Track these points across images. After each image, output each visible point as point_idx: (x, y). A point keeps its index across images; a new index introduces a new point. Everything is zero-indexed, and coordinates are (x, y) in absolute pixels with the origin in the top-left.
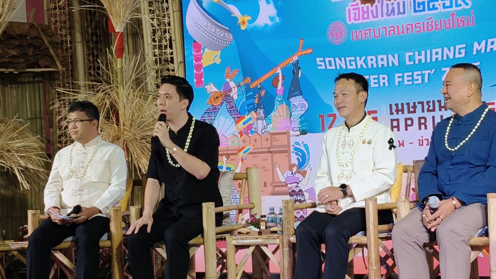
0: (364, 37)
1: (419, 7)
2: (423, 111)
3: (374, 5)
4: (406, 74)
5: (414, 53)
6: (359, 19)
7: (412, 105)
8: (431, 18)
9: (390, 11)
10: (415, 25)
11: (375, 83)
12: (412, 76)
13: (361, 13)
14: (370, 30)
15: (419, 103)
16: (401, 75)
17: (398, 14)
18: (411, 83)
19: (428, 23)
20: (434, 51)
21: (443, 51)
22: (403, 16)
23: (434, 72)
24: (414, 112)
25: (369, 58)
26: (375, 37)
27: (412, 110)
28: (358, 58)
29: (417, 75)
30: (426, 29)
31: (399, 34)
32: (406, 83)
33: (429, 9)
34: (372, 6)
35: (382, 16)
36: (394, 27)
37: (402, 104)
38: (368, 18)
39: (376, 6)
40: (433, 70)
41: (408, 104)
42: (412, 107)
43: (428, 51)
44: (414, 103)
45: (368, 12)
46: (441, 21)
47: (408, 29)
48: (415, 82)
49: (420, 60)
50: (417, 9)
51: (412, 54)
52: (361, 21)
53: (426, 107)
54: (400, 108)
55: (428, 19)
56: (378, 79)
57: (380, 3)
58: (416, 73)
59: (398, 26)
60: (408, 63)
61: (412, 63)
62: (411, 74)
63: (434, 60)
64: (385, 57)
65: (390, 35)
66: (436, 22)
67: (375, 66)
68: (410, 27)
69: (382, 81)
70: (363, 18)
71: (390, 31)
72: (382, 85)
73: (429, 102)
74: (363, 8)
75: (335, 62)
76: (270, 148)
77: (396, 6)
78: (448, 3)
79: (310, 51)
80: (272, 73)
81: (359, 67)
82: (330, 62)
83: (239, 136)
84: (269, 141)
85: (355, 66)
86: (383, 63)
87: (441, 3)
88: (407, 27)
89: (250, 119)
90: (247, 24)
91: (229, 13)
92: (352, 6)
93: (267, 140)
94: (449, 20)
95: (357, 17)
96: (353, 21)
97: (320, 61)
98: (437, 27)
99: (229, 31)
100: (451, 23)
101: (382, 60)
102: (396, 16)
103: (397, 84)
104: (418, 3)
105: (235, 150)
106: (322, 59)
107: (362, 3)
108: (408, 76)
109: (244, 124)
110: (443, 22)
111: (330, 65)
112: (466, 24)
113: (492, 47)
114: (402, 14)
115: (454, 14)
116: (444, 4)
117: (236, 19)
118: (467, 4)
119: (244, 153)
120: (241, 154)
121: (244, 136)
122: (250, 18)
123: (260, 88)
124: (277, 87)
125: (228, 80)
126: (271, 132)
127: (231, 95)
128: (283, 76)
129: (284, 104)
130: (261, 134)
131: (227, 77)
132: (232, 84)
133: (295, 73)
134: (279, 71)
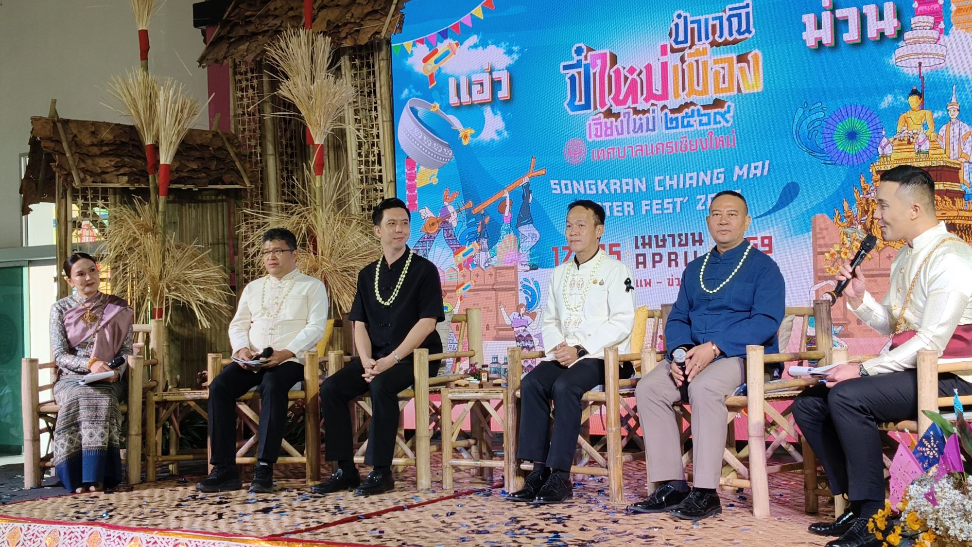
0: (606, 157)
2: (674, 245)
3: (619, 120)
4: (654, 202)
5: (665, 178)
6: (601, 136)
7: (660, 237)
8: (685, 137)
9: (637, 126)
10: (667, 145)
11: (618, 211)
12: (662, 204)
13: (604, 129)
14: (613, 149)
15: (669, 236)
16: (649, 202)
17: (647, 131)
18: (660, 212)
19: (681, 142)
20: (688, 175)
21: (698, 175)
22: (652, 133)
23: (687, 201)
24: (664, 246)
25: (612, 181)
26: (619, 157)
27: (661, 243)
28: (599, 182)
29: (668, 203)
30: (679, 149)
31: (647, 154)
32: (655, 212)
33: (683, 126)
34: (616, 121)
35: (628, 133)
36: (641, 146)
37: (650, 237)
38: (612, 135)
39: (622, 121)
40: (687, 198)
41: (656, 237)
42: (661, 240)
43: (682, 176)
44: (664, 236)
45: (611, 128)
46: (696, 141)
47: (658, 149)
48: (665, 212)
49: (671, 186)
50: (669, 125)
51: (662, 178)
52: (604, 138)
53: (677, 240)
54: (647, 241)
55: (682, 138)
56: (622, 206)
57: (626, 118)
58: (666, 201)
59: (646, 146)
60: (657, 188)
61: (662, 189)
62: (660, 201)
63: (687, 186)
64: (630, 181)
65: (636, 155)
66: (691, 141)
67: (619, 191)
68: (660, 146)
69: (626, 209)
70: (606, 135)
71: (637, 151)
72: (626, 214)
73: (681, 235)
74: (606, 123)
75: (572, 186)
76: (493, 285)
77: (644, 122)
78: (705, 119)
79: (544, 172)
80: (497, 197)
81: (600, 192)
82: (566, 185)
83: (458, 270)
84: (493, 277)
85: (594, 192)
86: (628, 188)
87: (698, 119)
88: (657, 147)
89: (472, 250)
90: (469, 138)
91: (449, 125)
92: (593, 120)
93: (491, 275)
94: (706, 139)
95: (599, 134)
96: (594, 138)
97: (555, 184)
98: (692, 148)
99: (449, 146)
100: (709, 143)
101: (627, 184)
102: (645, 133)
103: (644, 213)
104: (671, 118)
105: (453, 286)
106: (557, 182)
107: (604, 118)
108: (657, 204)
109: (464, 255)
110: (699, 142)
111: (567, 189)
112: (725, 144)
113: (756, 172)
114: (651, 130)
115: (712, 132)
116: (700, 120)
117: (457, 132)
118: (727, 121)
119: (464, 289)
120: (460, 291)
121: (464, 269)
122: (473, 132)
123: (484, 214)
124: (504, 213)
125: (446, 204)
126: (496, 265)
127: (450, 222)
128: (510, 200)
129: (512, 233)
130: (483, 268)
131: (445, 200)
132: (451, 209)
133: (525, 198)
134: (507, 195)
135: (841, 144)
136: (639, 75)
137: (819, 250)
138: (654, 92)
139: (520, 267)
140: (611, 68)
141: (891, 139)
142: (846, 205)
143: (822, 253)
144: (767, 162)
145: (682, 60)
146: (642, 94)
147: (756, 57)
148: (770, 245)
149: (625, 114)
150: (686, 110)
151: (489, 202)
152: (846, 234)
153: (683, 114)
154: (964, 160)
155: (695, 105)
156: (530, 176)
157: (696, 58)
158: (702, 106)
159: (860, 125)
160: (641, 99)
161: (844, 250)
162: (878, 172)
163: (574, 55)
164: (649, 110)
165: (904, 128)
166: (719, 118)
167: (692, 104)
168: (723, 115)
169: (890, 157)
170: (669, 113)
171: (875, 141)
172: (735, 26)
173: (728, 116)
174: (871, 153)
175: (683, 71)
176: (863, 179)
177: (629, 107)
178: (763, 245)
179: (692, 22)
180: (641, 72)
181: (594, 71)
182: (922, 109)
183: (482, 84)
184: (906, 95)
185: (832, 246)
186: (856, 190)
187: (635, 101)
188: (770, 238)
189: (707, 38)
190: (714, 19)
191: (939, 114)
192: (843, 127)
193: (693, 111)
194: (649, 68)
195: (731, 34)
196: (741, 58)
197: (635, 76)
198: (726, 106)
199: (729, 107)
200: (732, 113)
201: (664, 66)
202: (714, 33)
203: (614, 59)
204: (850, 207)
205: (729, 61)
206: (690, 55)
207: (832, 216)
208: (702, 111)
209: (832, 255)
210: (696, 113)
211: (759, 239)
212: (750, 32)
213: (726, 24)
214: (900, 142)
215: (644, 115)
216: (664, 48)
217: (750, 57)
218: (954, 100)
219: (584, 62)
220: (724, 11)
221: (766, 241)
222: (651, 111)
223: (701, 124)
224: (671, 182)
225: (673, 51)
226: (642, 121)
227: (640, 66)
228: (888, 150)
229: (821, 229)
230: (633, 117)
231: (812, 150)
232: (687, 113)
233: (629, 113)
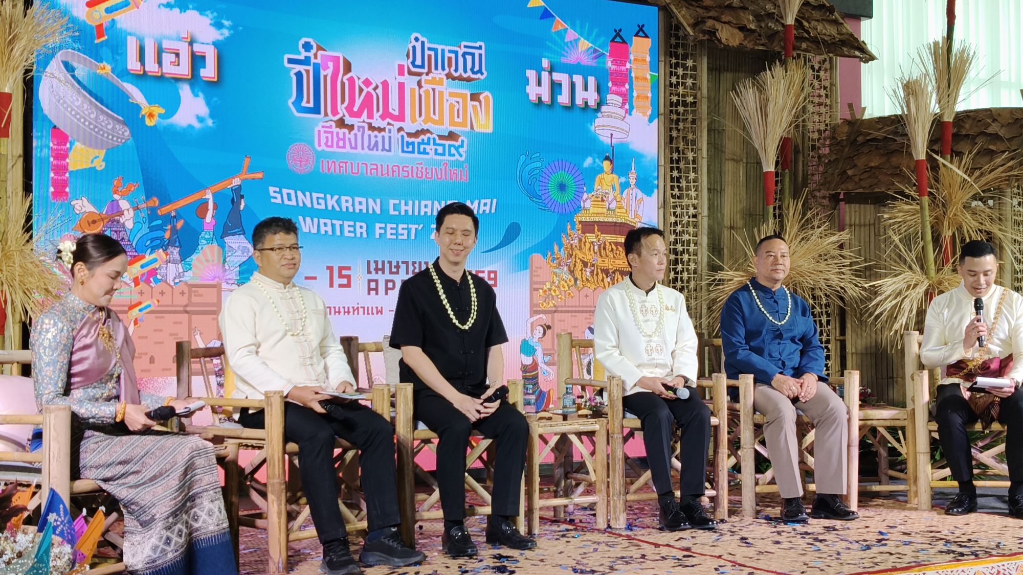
0: (337, 171)
1: (408, 147)
3: (353, 133)
4: (389, 226)
5: (400, 202)
6: (332, 146)
7: (394, 264)
8: (421, 164)
9: (372, 143)
10: (403, 168)
11: (349, 232)
12: (396, 229)
13: (335, 139)
14: (346, 163)
15: (403, 262)
16: (383, 225)
17: (382, 150)
18: (394, 237)
19: (417, 168)
20: (423, 203)
21: (433, 204)
22: (388, 154)
24: (397, 273)
25: (343, 198)
26: (353, 173)
27: (394, 270)
28: (329, 196)
29: (403, 229)
30: (415, 175)
31: (382, 175)
32: (389, 236)
33: (419, 152)
34: (350, 133)
35: (363, 148)
36: (376, 165)
37: (383, 262)
38: (344, 147)
39: (356, 135)
40: (422, 226)
41: (390, 263)
42: (395, 267)
43: (417, 202)
44: (398, 262)
45: (344, 140)
46: (432, 168)
47: (393, 171)
48: (400, 237)
49: (406, 211)
50: (405, 149)
51: (397, 202)
52: (335, 149)
53: (411, 268)
54: (380, 266)
55: (418, 164)
56: (354, 226)
57: (361, 132)
58: (401, 226)
59: (382, 165)
60: (392, 212)
61: (397, 213)
62: (394, 226)
63: (422, 213)
64: (364, 200)
65: (371, 174)
66: (426, 168)
67: (351, 210)
68: (396, 169)
69: (358, 230)
70: (338, 146)
71: (371, 169)
72: (358, 235)
73: (415, 263)
74: (338, 133)
75: (296, 196)
76: (186, 306)
77: (380, 140)
78: (440, 150)
79: (260, 176)
80: (196, 197)
81: (330, 208)
82: (289, 195)
83: (133, 284)
84: (186, 296)
85: (323, 207)
86: (361, 207)
87: (434, 148)
88: (392, 168)
89: (155, 260)
90: (156, 118)
91: (125, 96)
92: (323, 127)
93: (183, 293)
94: (441, 169)
95: (330, 144)
96: (323, 147)
97: (275, 192)
98: (428, 176)
99: (124, 123)
100: (443, 173)
101: (360, 203)
102: (380, 153)
103: (377, 236)
104: (407, 142)
105: (124, 306)
106: (277, 189)
107: (336, 127)
108: (391, 228)
109: (142, 267)
110: (434, 170)
111: (289, 199)
112: (459, 178)
113: (485, 208)
114: (387, 151)
115: (446, 164)
116: (436, 150)
117: (138, 107)
118: (461, 156)
119: (140, 310)
120: (135, 312)
121: (142, 285)
122: (162, 111)
123: (175, 217)
124: (204, 218)
125: (116, 197)
126: (191, 282)
127: (122, 221)
128: (215, 204)
129: (215, 244)
130: (172, 284)
131: (115, 192)
132: (124, 204)
133: (235, 203)
134: (209, 196)
135: (554, 194)
136: (375, 89)
137: (535, 286)
138: (391, 110)
139: (224, 286)
140: (344, 74)
141: (590, 195)
142: (556, 248)
143: (537, 290)
144: (495, 201)
145: (419, 84)
146: (378, 110)
147: (486, 98)
148: (495, 279)
149: (359, 127)
150: (422, 137)
151: (182, 203)
152: (555, 274)
153: (419, 140)
154: (638, 220)
155: (431, 133)
157: (434, 86)
158: (438, 135)
159: (568, 179)
160: (376, 115)
161: (553, 288)
162: (580, 222)
163: (302, 50)
164: (385, 128)
165: (599, 187)
166: (453, 151)
167: (428, 131)
168: (457, 149)
169: (589, 210)
170: (405, 136)
171: (578, 195)
172: (469, 65)
173: (461, 150)
174: (575, 207)
175: (420, 96)
176: (569, 227)
177: (364, 122)
178: (490, 279)
179: (429, 49)
180: (377, 87)
181: (325, 73)
182: (612, 173)
183: (177, 55)
184: (602, 159)
185: (544, 283)
186: (564, 236)
187: (370, 116)
188: (495, 272)
189: (443, 69)
190: (450, 51)
191: (623, 179)
192: (555, 179)
193: (429, 138)
194: (385, 84)
195: (465, 71)
196: (475, 97)
197: (370, 89)
198: (460, 140)
199: (463, 141)
200: (465, 148)
201: (401, 86)
202: (450, 66)
203: (348, 67)
204: (559, 250)
205: (463, 96)
206: (427, 82)
207: (545, 256)
208: (438, 141)
209: (545, 291)
210: (432, 141)
211: (486, 273)
212: (482, 74)
213: (461, 60)
215: (380, 132)
216: (401, 68)
217: (481, 97)
218: (633, 170)
219: (313, 60)
220: (460, 47)
221: (492, 276)
222: (387, 130)
223: (436, 153)
224: (406, 208)
225: (411, 73)
226: (378, 139)
227: (376, 80)
228: (588, 204)
229: (537, 268)
230: (367, 132)
231: (532, 195)
232: (423, 140)
233: (363, 128)
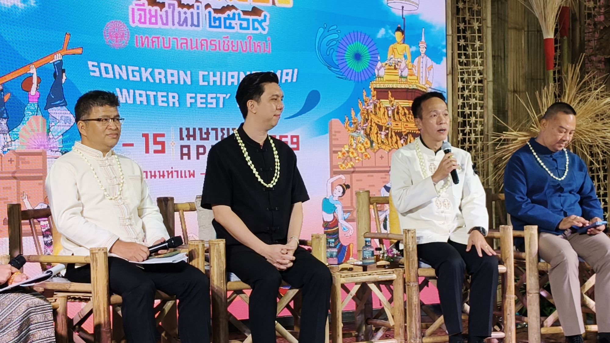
0: (150, 44)
1: (215, 23)
3: (164, 10)
5: (209, 73)
6: (145, 23)
7: (204, 131)
8: (228, 37)
9: (182, 20)
10: (211, 42)
11: (163, 102)
12: (206, 98)
13: (148, 16)
14: (158, 38)
15: (213, 129)
16: (193, 95)
17: (191, 26)
18: (204, 106)
19: (224, 42)
20: (230, 74)
21: (239, 74)
22: (197, 29)
23: (230, 97)
24: (207, 139)
25: (157, 71)
26: (165, 47)
27: (204, 136)
28: (143, 69)
29: (212, 98)
30: (222, 48)
31: (192, 48)
32: (199, 105)
33: (225, 27)
34: (161, 10)
35: (173, 24)
36: (186, 40)
37: (194, 129)
38: (156, 23)
39: (167, 12)
40: (229, 95)
41: (201, 130)
42: (205, 133)
43: (224, 74)
44: (208, 129)
45: (156, 16)
46: (237, 42)
47: (202, 45)
48: (209, 106)
49: (214, 82)
50: (213, 24)
51: (206, 73)
52: (148, 25)
53: (220, 134)
54: (191, 133)
55: (224, 38)
56: (167, 97)
57: (171, 9)
58: (210, 96)
59: (191, 40)
60: (201, 83)
61: (206, 83)
62: (204, 96)
63: (229, 84)
64: (175, 72)
65: (181, 47)
66: (232, 42)
67: (164, 81)
68: (204, 43)
69: (171, 100)
70: (151, 23)
71: (182, 44)
72: (171, 105)
73: (224, 129)
74: (150, 11)
75: (113, 69)
76: (15, 172)
77: (189, 16)
78: (245, 24)
79: (79, 51)
80: (22, 71)
81: (144, 80)
82: (106, 68)
84: (14, 163)
85: (138, 79)
86: (173, 79)
87: (239, 22)
88: (201, 42)
92: (136, 5)
93: (11, 161)
94: (246, 42)
95: (143, 20)
96: (137, 23)
97: (93, 66)
98: (234, 49)
100: (248, 46)
101: (172, 75)
102: (189, 28)
103: (189, 105)
104: (214, 17)
106: (96, 64)
107: (149, 5)
108: (201, 98)
111: (107, 72)
112: (262, 50)
113: (287, 78)
114: (196, 26)
115: (251, 37)
116: (241, 24)
118: (264, 29)
123: (2, 90)
124: (29, 91)
126: (18, 150)
128: (38, 78)
129: (40, 115)
133: (57, 77)
134: (33, 71)
135: (351, 63)
137: (334, 149)
139: (49, 153)
141: (384, 64)
142: (353, 113)
143: (336, 152)
144: (296, 70)
148: (297, 143)
149: (170, 5)
150: (228, 12)
151: (8, 78)
152: (353, 137)
153: (225, 15)
154: (428, 86)
155: (236, 9)
156: (63, 53)
158: (243, 11)
159: (364, 50)
161: (351, 150)
162: (375, 89)
164: (193, 5)
165: (392, 56)
166: (257, 25)
167: (233, 7)
168: (260, 23)
169: (383, 77)
170: (212, 12)
173: (263, 24)
174: (370, 75)
176: (365, 94)
178: (292, 143)
182: (404, 43)
184: (395, 30)
185: (342, 146)
186: (360, 102)
188: (297, 137)
191: (414, 49)
192: (352, 49)
193: (234, 14)
198: (263, 14)
199: (265, 16)
200: (267, 23)
204: (356, 115)
207: (343, 121)
208: (242, 16)
209: (344, 154)
210: (237, 16)
211: (289, 137)
214: (389, 67)
215: (189, 9)
218: (423, 40)
221: (295, 140)
222: (195, 7)
223: (241, 28)
224: (215, 79)
226: (187, 15)
228: (382, 72)
229: (335, 132)
230: (177, 9)
231: (330, 65)
232: (229, 15)
233: (173, 5)
